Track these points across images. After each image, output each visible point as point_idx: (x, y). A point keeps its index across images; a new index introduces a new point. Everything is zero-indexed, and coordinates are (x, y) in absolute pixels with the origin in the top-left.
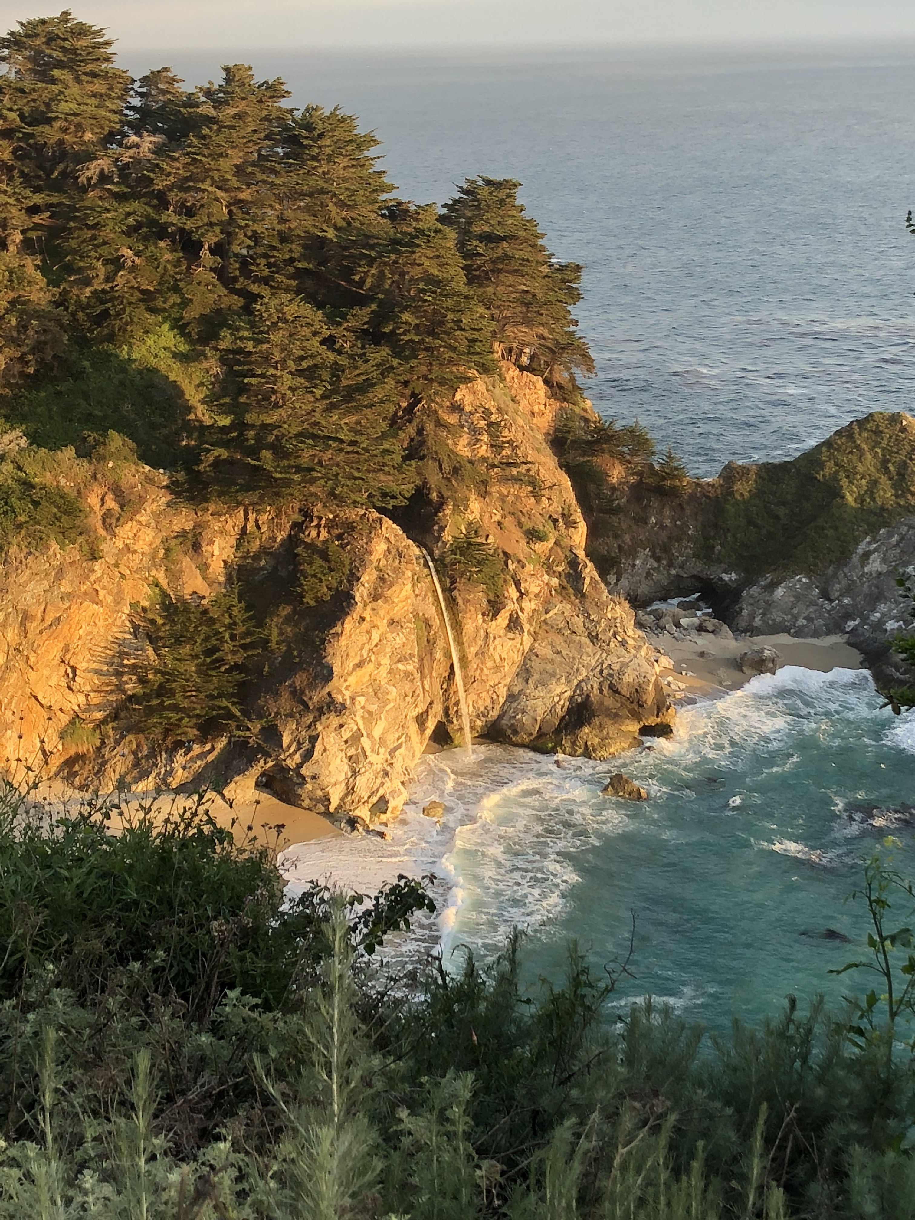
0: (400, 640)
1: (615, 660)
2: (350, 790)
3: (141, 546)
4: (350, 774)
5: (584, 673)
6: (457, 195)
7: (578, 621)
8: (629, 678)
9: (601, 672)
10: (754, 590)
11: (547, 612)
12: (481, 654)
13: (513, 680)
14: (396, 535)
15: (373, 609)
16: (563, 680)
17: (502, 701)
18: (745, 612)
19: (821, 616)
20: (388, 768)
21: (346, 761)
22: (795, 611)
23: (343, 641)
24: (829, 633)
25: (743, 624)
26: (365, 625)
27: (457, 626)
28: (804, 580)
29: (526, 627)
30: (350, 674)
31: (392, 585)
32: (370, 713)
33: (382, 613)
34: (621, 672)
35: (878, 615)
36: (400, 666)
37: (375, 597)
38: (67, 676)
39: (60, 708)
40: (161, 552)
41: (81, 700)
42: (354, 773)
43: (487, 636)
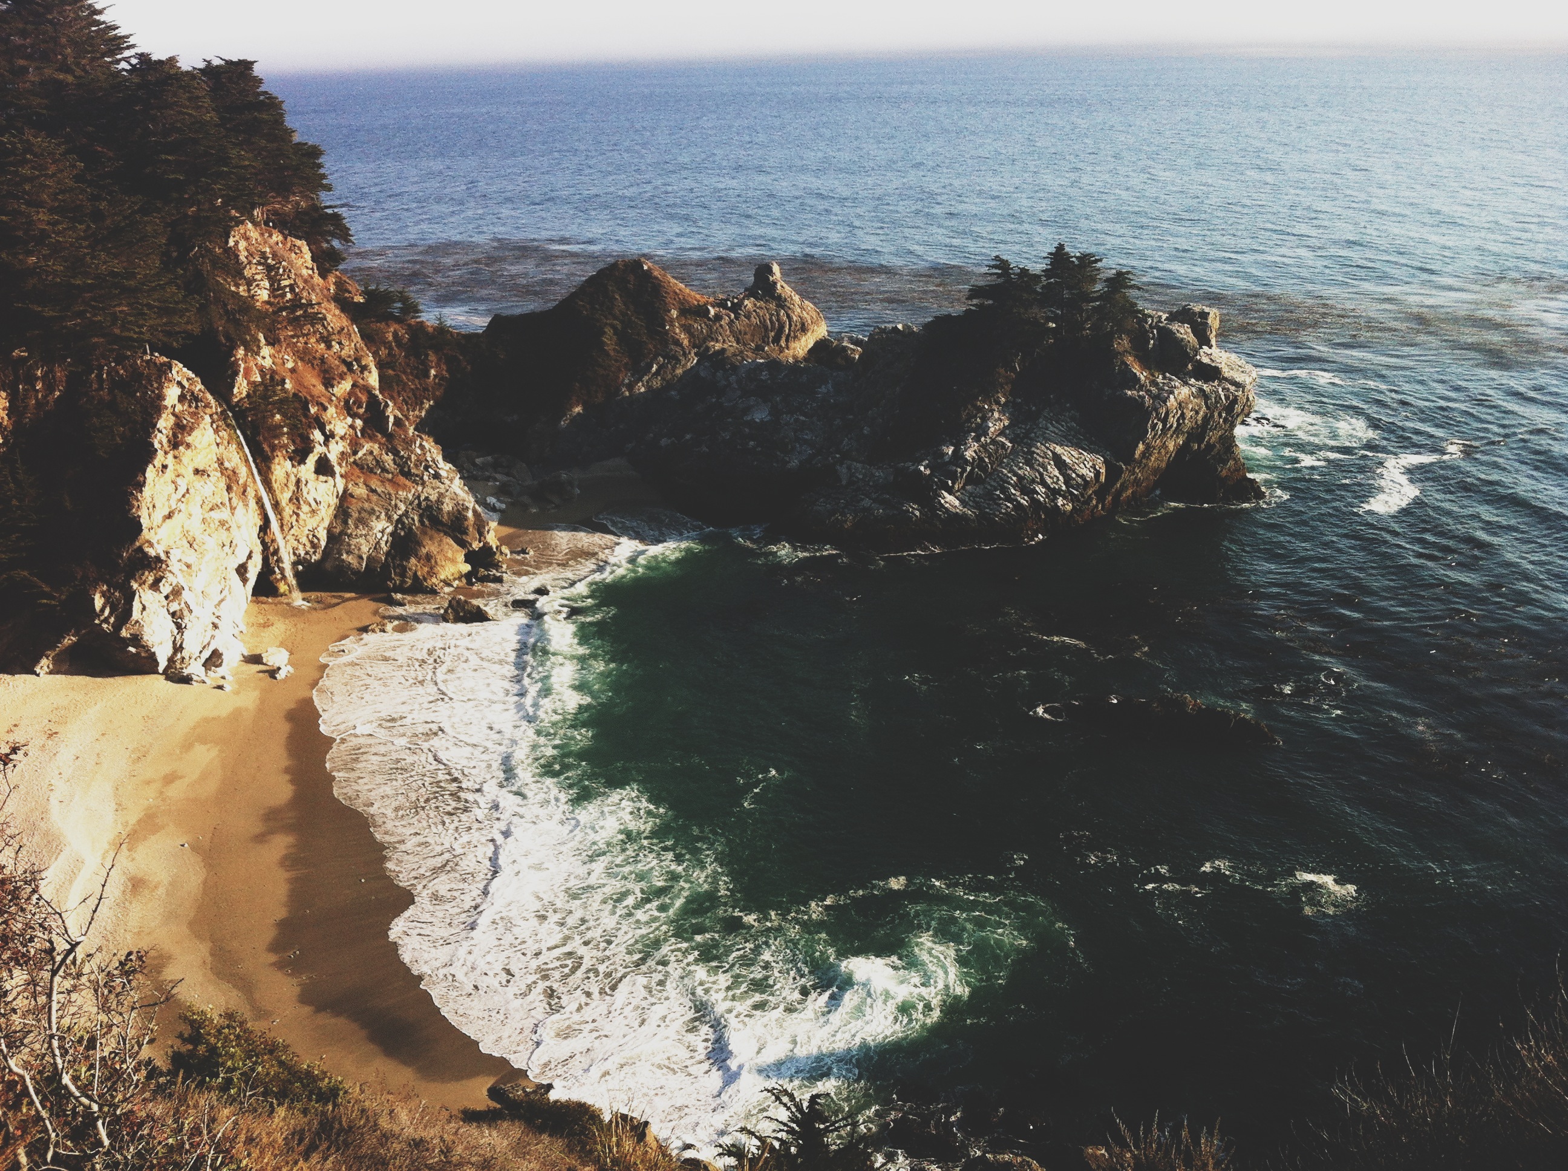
0: (208, 488)
1: (431, 491)
2: (178, 648)
4: (176, 631)
5: (403, 507)
7: (388, 459)
8: (448, 506)
9: (419, 504)
11: (355, 453)
12: (296, 499)
13: (331, 523)
14: (188, 379)
15: (175, 457)
16: (383, 516)
17: (323, 543)
18: (533, 446)
20: (216, 621)
21: (169, 617)
23: (147, 491)
24: (610, 456)
25: (534, 457)
26: (169, 474)
29: (337, 469)
30: (159, 526)
31: (192, 429)
32: (189, 566)
33: (185, 459)
34: (439, 501)
36: (212, 515)
37: (175, 443)
42: (180, 630)
43: (298, 481)
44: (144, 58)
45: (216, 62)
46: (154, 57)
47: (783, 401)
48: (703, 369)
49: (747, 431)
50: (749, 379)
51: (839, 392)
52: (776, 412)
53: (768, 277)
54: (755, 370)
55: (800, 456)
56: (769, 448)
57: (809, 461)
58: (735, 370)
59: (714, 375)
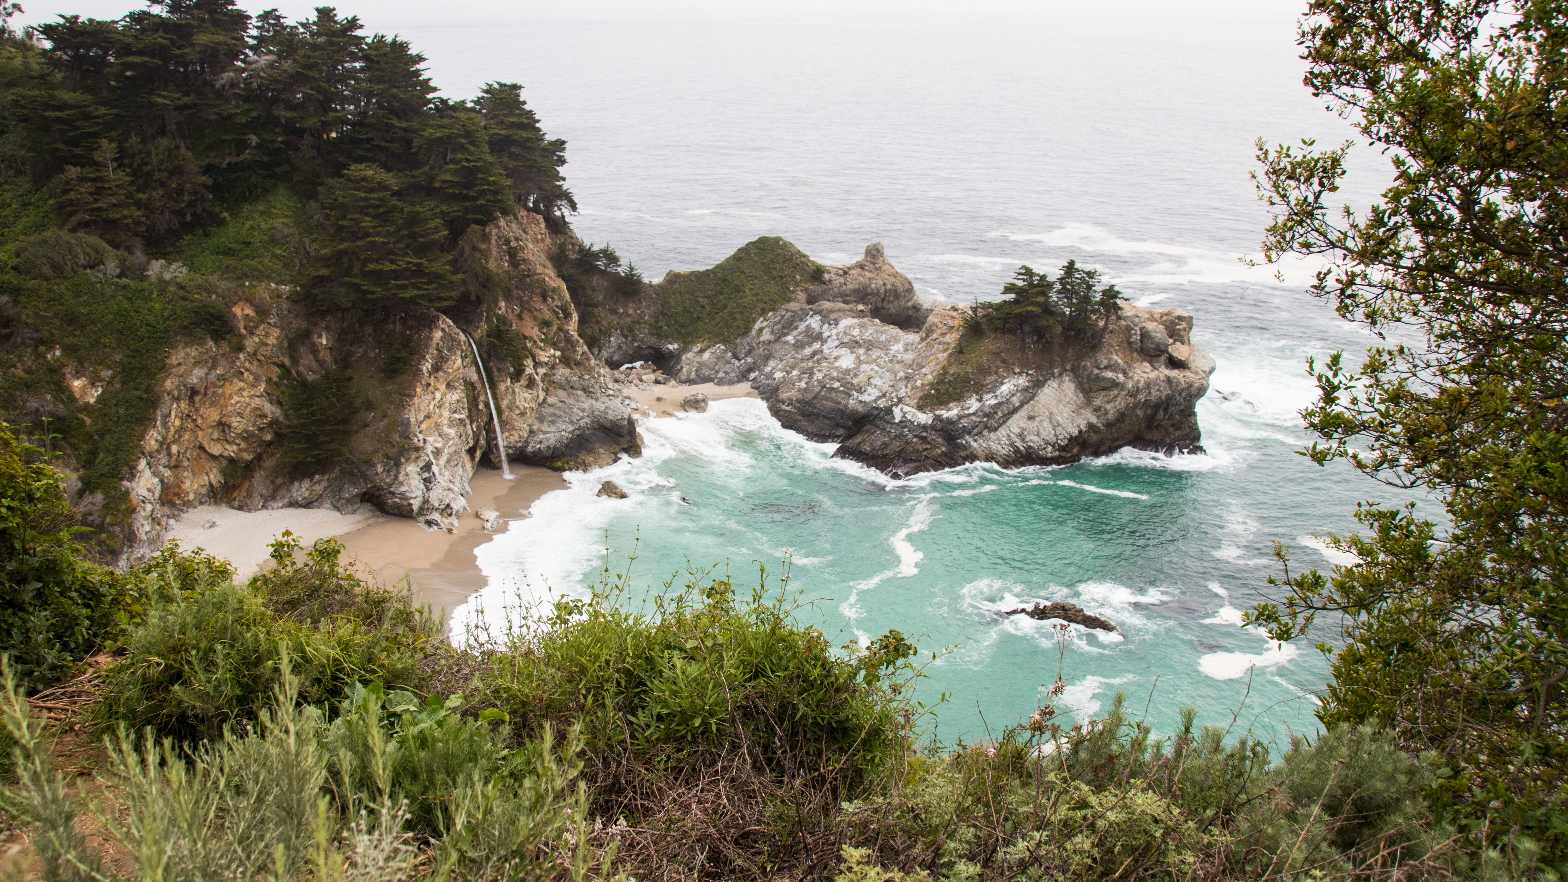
0: (456, 397)
1: (601, 405)
2: (426, 501)
3: (271, 341)
4: (425, 490)
5: (581, 414)
6: (481, 95)
7: (575, 380)
8: (611, 417)
9: (592, 413)
10: (690, 355)
11: (554, 375)
12: (511, 405)
14: (449, 326)
15: (435, 377)
16: (567, 420)
17: (526, 436)
18: (685, 370)
19: (734, 371)
20: (451, 485)
21: (422, 481)
22: (717, 368)
23: (416, 400)
24: (739, 381)
25: (684, 378)
26: (431, 388)
27: (493, 386)
28: (722, 347)
29: (540, 385)
30: (422, 422)
31: (448, 360)
32: (437, 449)
33: (442, 379)
34: (606, 413)
35: (770, 368)
36: (456, 416)
37: (436, 369)
38: (224, 431)
39: (221, 455)
40: (286, 344)
41: (235, 448)
42: (428, 489)
43: (514, 393)
44: (444, 102)
46: (451, 102)
47: (865, 353)
48: (814, 322)
49: (835, 374)
50: (845, 333)
51: (906, 350)
52: (859, 361)
53: (874, 253)
54: (850, 327)
55: (870, 396)
56: (849, 388)
57: (875, 401)
58: (836, 325)
59: (821, 327)
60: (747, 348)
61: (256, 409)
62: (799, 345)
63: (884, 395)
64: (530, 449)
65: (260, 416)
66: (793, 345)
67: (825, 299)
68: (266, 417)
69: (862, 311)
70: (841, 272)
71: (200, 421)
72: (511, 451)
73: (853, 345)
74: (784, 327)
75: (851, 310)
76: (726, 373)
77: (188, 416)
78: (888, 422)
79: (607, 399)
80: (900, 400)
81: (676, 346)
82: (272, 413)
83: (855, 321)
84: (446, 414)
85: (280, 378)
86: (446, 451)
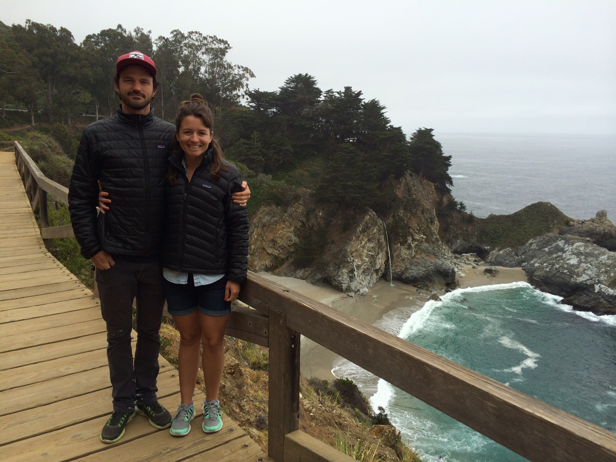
0: (372, 245)
2: (349, 286)
3: (299, 211)
4: (349, 281)
8: (444, 267)
9: (435, 264)
10: (494, 252)
11: (421, 245)
12: (398, 255)
15: (363, 235)
18: (490, 257)
19: (514, 261)
20: (362, 282)
21: (349, 277)
22: (506, 258)
23: (352, 242)
24: (516, 266)
25: (488, 261)
26: (360, 239)
27: (391, 245)
28: (510, 249)
29: (414, 249)
30: (353, 252)
31: (370, 228)
32: (359, 265)
33: (366, 236)
34: (442, 265)
35: (533, 262)
37: (364, 231)
38: (274, 244)
39: (272, 254)
40: (305, 213)
41: (278, 252)
42: (351, 281)
43: (401, 250)
45: (423, 129)
46: (394, 127)
47: (585, 258)
48: (561, 243)
49: (566, 266)
50: (576, 249)
51: (608, 259)
52: (580, 262)
53: (602, 215)
54: (579, 246)
55: (583, 278)
56: (572, 273)
57: (586, 281)
58: (572, 245)
59: (564, 246)
60: (523, 251)
61: (288, 237)
62: (550, 253)
63: (591, 279)
64: (404, 276)
65: (290, 240)
66: (548, 252)
67: (569, 234)
68: (292, 241)
69: (588, 241)
70: (581, 222)
71: (265, 238)
72: (395, 276)
73: (578, 254)
74: (544, 244)
75: (583, 240)
76: (510, 261)
77: (260, 234)
78: (591, 292)
79: (444, 260)
80: (599, 282)
81: (489, 247)
82: (295, 240)
83: (584, 244)
84: (366, 251)
85: (301, 226)
86: (362, 267)
